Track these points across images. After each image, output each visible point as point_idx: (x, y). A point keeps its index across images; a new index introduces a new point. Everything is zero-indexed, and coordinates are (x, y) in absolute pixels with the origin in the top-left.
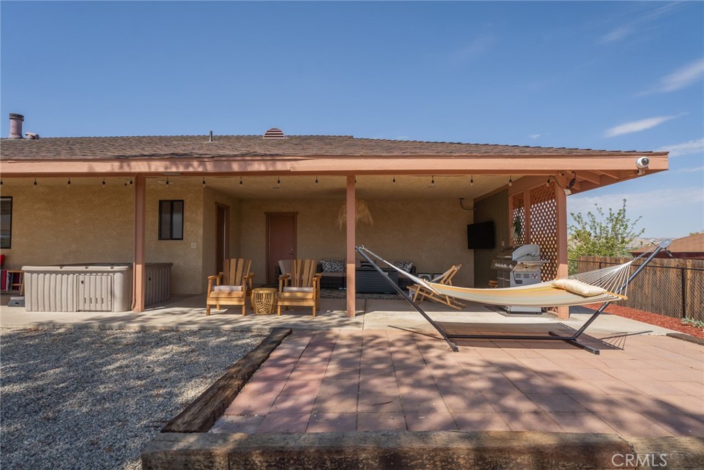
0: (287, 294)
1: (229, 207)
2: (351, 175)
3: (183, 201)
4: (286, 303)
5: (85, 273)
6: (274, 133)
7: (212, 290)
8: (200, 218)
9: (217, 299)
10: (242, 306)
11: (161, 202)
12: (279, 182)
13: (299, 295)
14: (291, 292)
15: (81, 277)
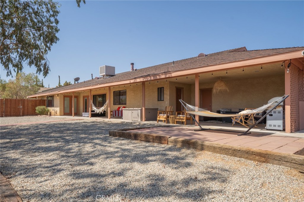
0: (178, 117)
1: (183, 88)
2: (197, 74)
3: (163, 87)
4: (178, 120)
5: (133, 110)
6: (201, 55)
7: (159, 115)
8: (168, 93)
9: (160, 118)
10: (165, 120)
11: (158, 88)
12: (176, 79)
13: (182, 118)
14: (180, 116)
15: (133, 111)
